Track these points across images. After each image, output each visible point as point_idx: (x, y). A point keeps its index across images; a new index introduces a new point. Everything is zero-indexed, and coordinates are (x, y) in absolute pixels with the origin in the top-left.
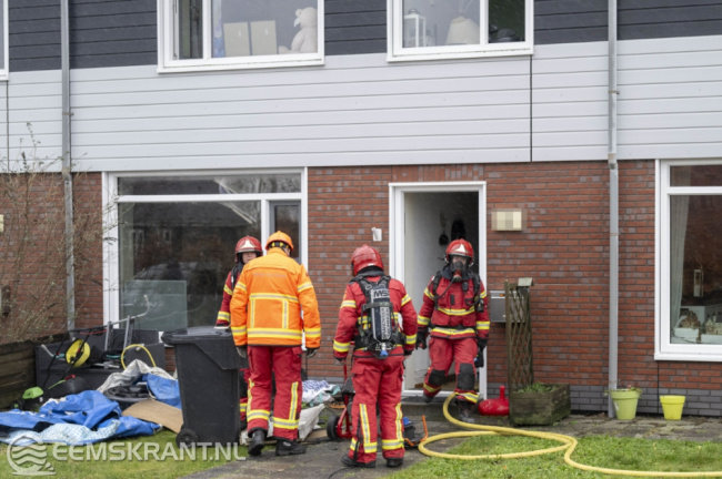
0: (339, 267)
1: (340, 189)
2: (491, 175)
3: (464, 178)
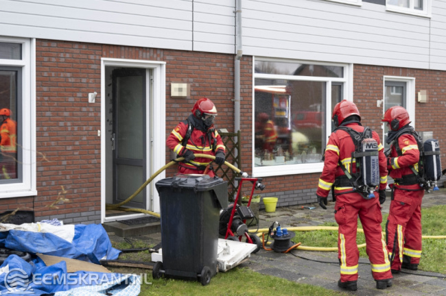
0: (61, 124)
1: (63, 60)
2: (168, 58)
3: (151, 59)
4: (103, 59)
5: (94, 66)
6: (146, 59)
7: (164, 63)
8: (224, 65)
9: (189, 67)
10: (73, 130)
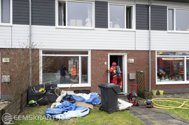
1: (98, 54)
2: (128, 52)
3: (123, 53)
4: (108, 54)
5: (106, 55)
6: (121, 53)
7: (127, 54)
8: (146, 54)
9: (134, 54)
10: (100, 71)
